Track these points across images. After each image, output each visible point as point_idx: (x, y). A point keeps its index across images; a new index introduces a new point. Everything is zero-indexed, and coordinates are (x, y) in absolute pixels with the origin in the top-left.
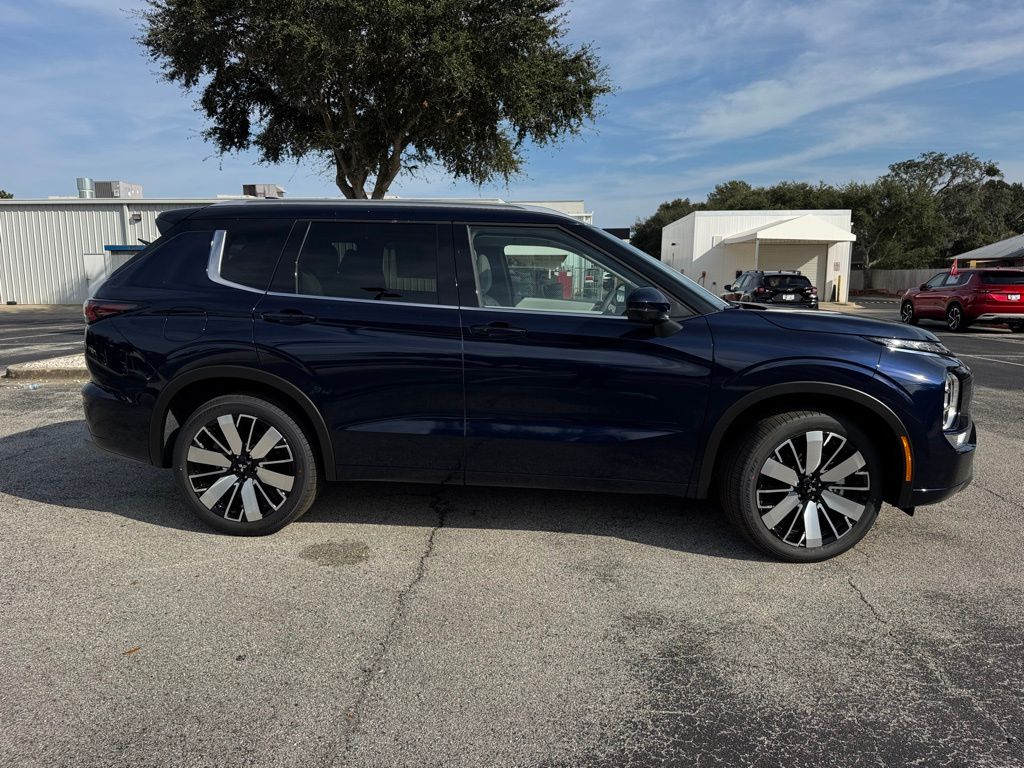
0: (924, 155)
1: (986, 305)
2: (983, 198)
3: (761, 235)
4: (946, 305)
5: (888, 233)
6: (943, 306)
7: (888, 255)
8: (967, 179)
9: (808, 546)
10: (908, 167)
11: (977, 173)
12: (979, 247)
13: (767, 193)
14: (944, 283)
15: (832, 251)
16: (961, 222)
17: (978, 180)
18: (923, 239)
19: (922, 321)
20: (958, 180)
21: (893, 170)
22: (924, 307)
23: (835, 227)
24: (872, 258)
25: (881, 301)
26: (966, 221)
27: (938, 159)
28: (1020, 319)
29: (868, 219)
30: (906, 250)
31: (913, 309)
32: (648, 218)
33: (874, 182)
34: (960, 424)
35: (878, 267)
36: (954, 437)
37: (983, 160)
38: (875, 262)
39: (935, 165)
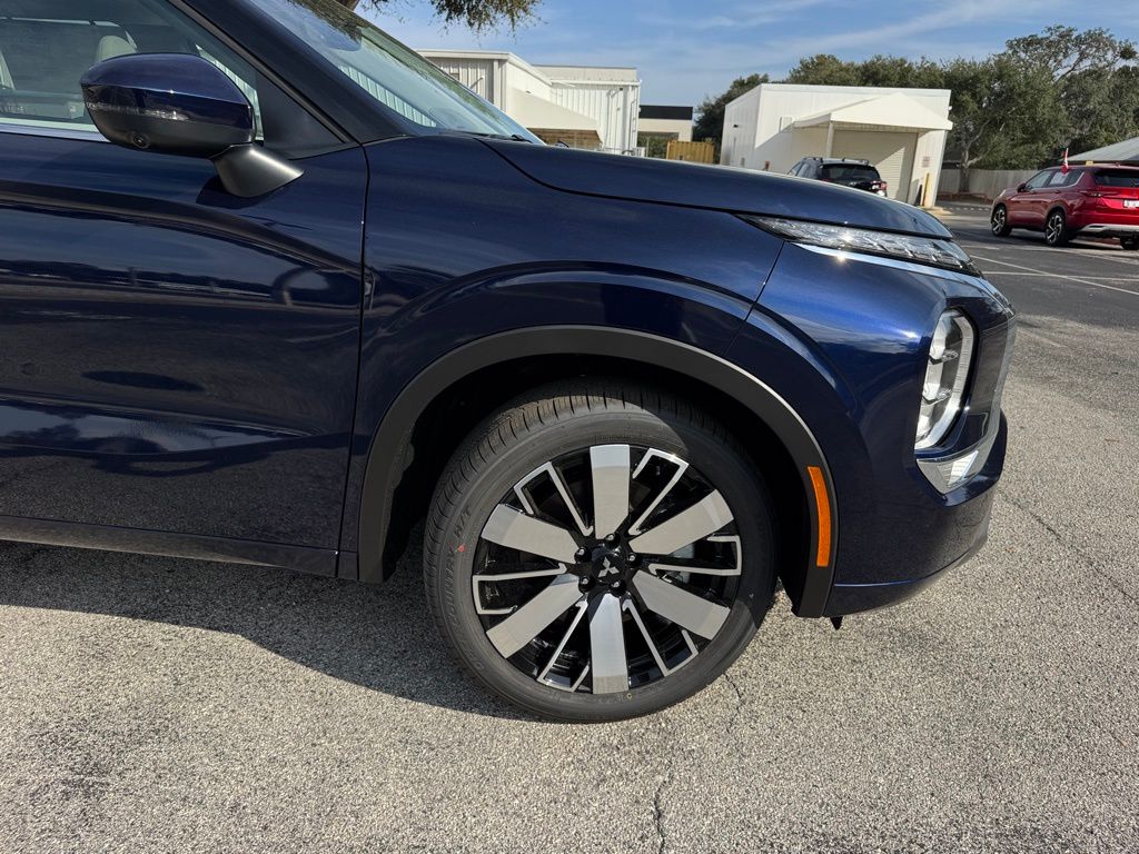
0: (1050, 29)
1: (1095, 213)
2: (1112, 86)
3: (835, 117)
4: (1046, 212)
5: (995, 124)
6: (1042, 212)
7: (991, 153)
8: (1097, 61)
9: (595, 692)
10: (1028, 44)
11: (1109, 56)
12: (1100, 147)
13: (857, 69)
14: (1047, 184)
15: (922, 141)
16: (1085, 115)
17: (1109, 65)
18: (1035, 134)
19: (1016, 231)
20: (1086, 64)
21: (1011, 47)
22: (1020, 214)
23: (929, 111)
24: (973, 154)
25: (976, 208)
26: (1087, 115)
27: (1066, 36)
28: (1135, 232)
29: (972, 106)
30: (1015, 146)
31: (1006, 216)
32: (719, 96)
33: (985, 60)
34: (959, 437)
35: (978, 166)
36: (942, 467)
37: (1119, 39)
38: (975, 160)
39: (1062, 41)
